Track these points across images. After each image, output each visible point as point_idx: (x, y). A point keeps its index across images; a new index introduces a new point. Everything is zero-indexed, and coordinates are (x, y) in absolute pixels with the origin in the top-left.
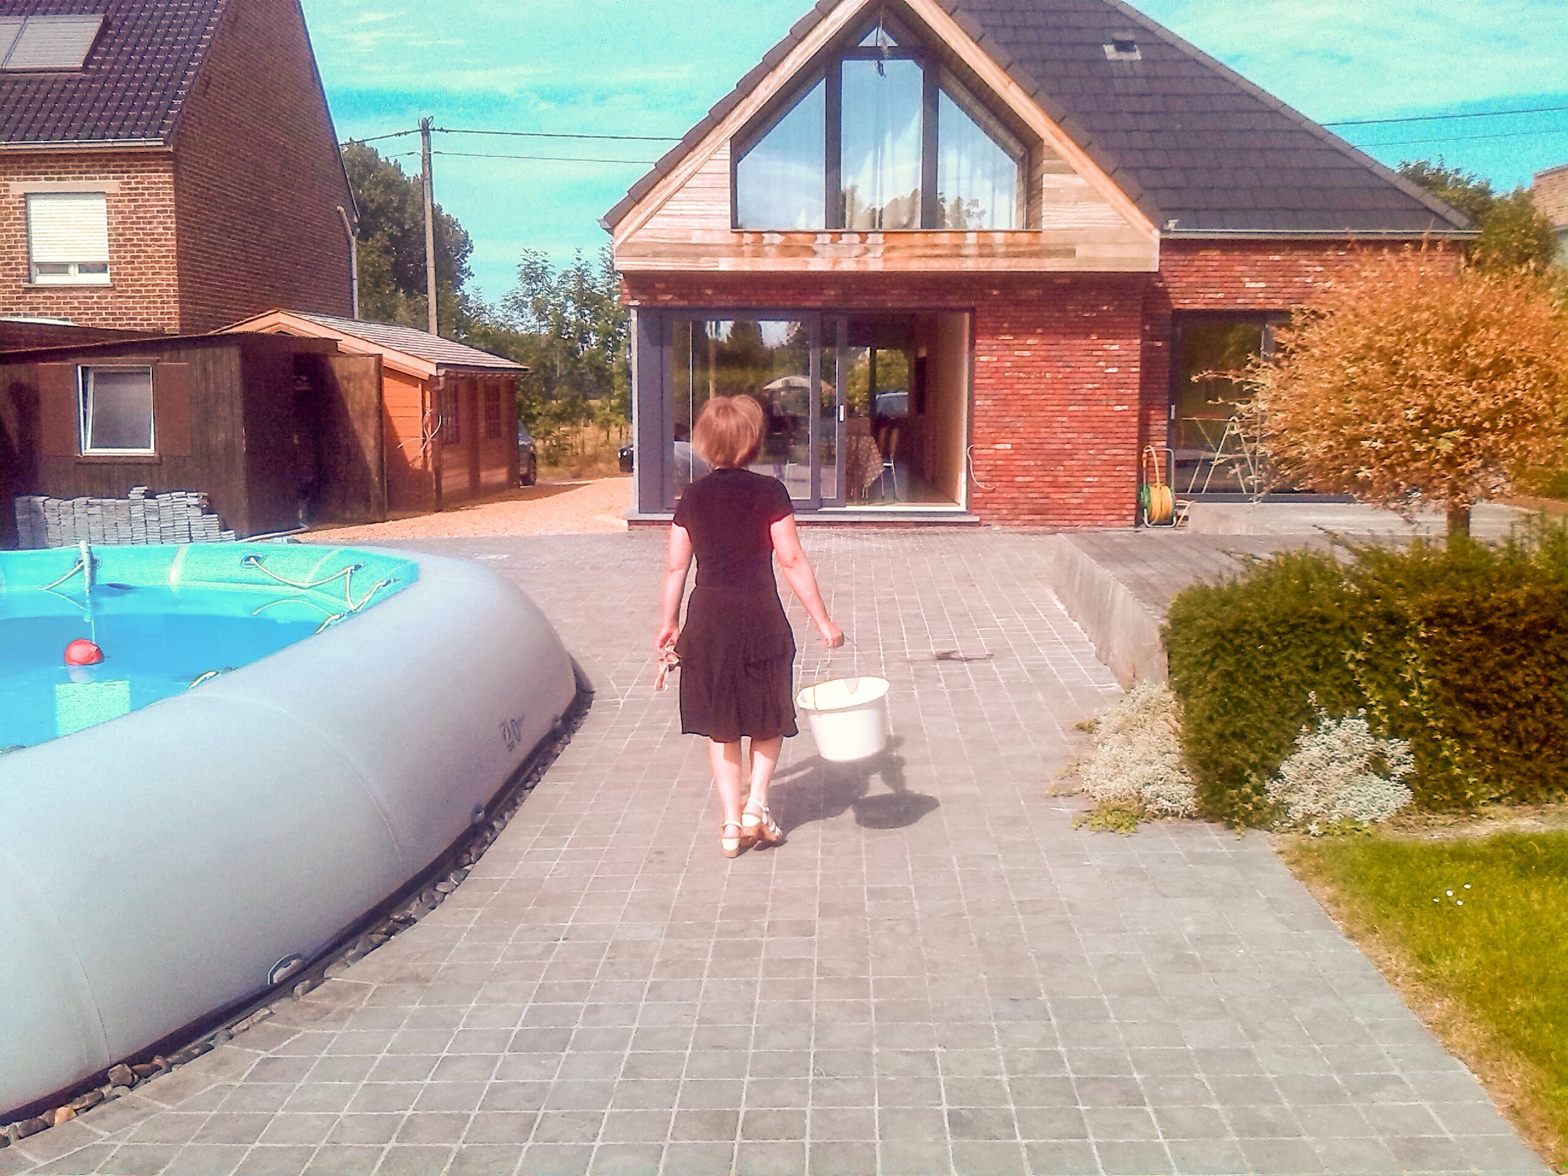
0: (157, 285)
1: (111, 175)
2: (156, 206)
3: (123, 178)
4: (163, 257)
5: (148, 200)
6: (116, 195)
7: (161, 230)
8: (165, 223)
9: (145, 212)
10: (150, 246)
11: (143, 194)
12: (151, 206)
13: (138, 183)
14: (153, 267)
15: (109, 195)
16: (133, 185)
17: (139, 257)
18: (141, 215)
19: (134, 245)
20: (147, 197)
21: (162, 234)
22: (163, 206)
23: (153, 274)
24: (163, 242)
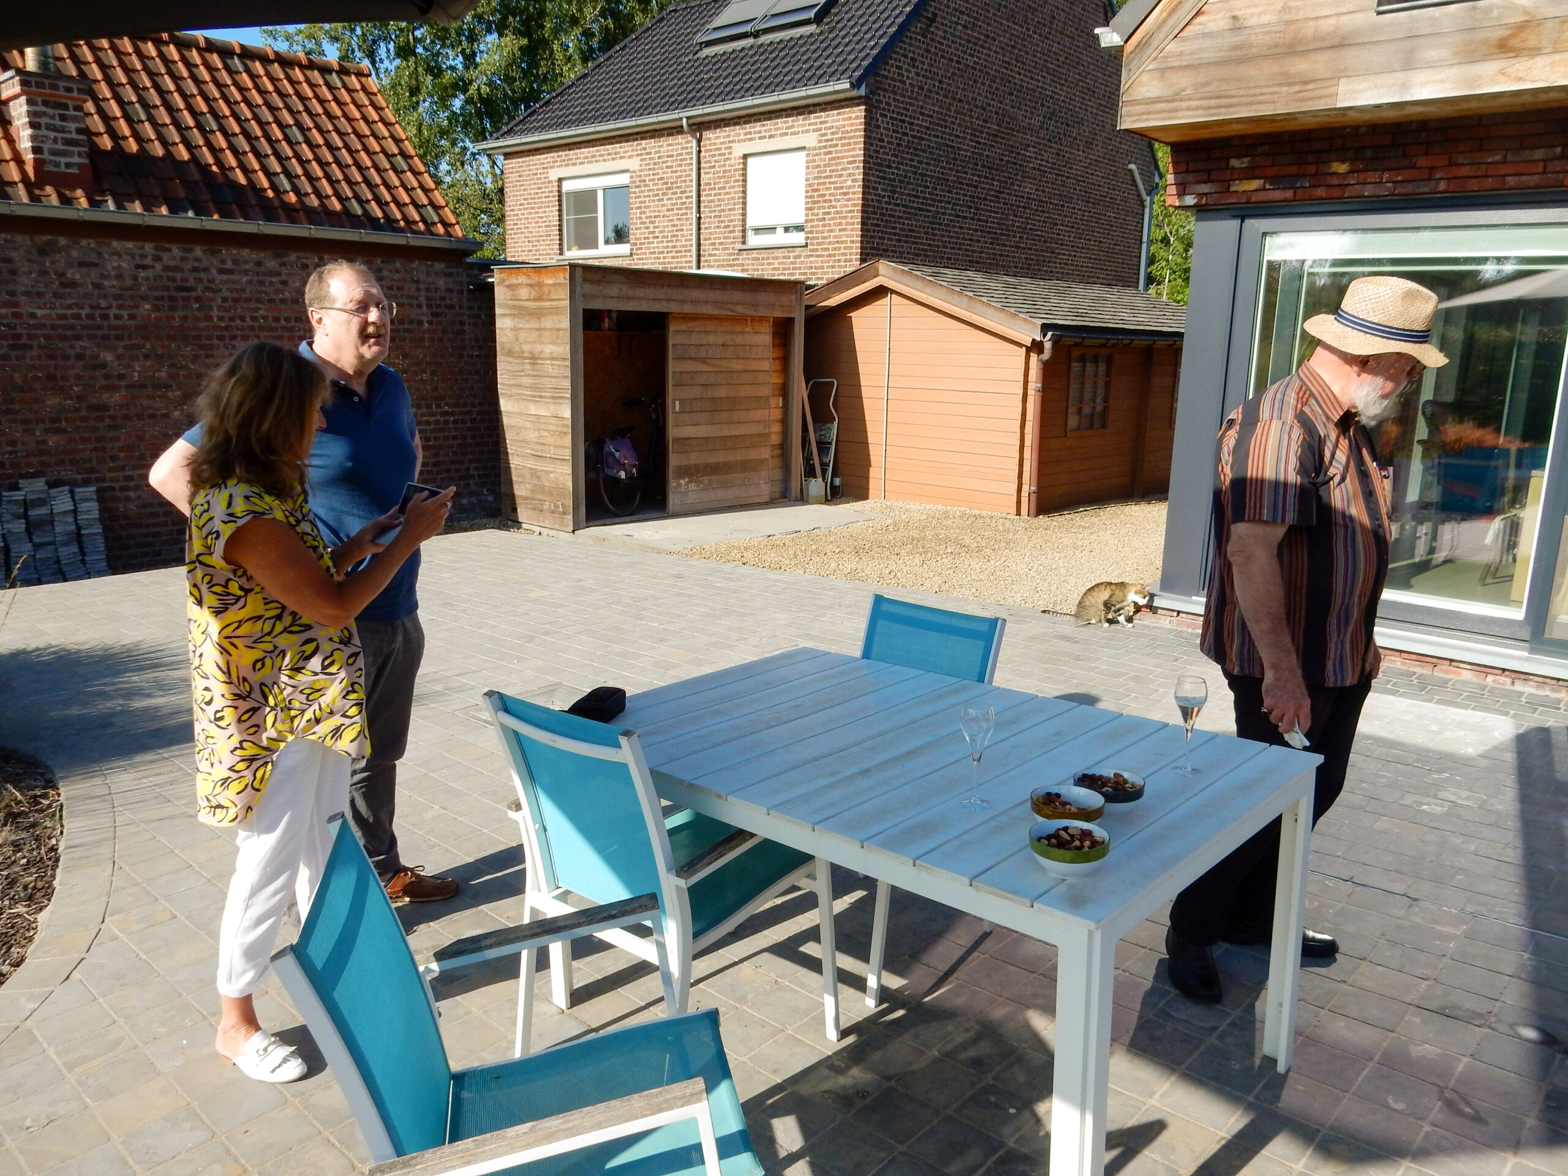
0: (842, 242)
1: (812, 127)
2: (847, 157)
3: (820, 129)
4: (850, 211)
5: (841, 152)
6: (815, 149)
7: (849, 183)
8: (854, 174)
9: (837, 164)
10: (839, 201)
11: (836, 145)
12: (843, 158)
13: (833, 133)
14: (840, 224)
15: (809, 149)
16: (829, 137)
17: (829, 213)
18: (834, 168)
19: (825, 201)
20: (839, 148)
21: (850, 187)
22: (853, 156)
23: (841, 230)
24: (851, 196)
